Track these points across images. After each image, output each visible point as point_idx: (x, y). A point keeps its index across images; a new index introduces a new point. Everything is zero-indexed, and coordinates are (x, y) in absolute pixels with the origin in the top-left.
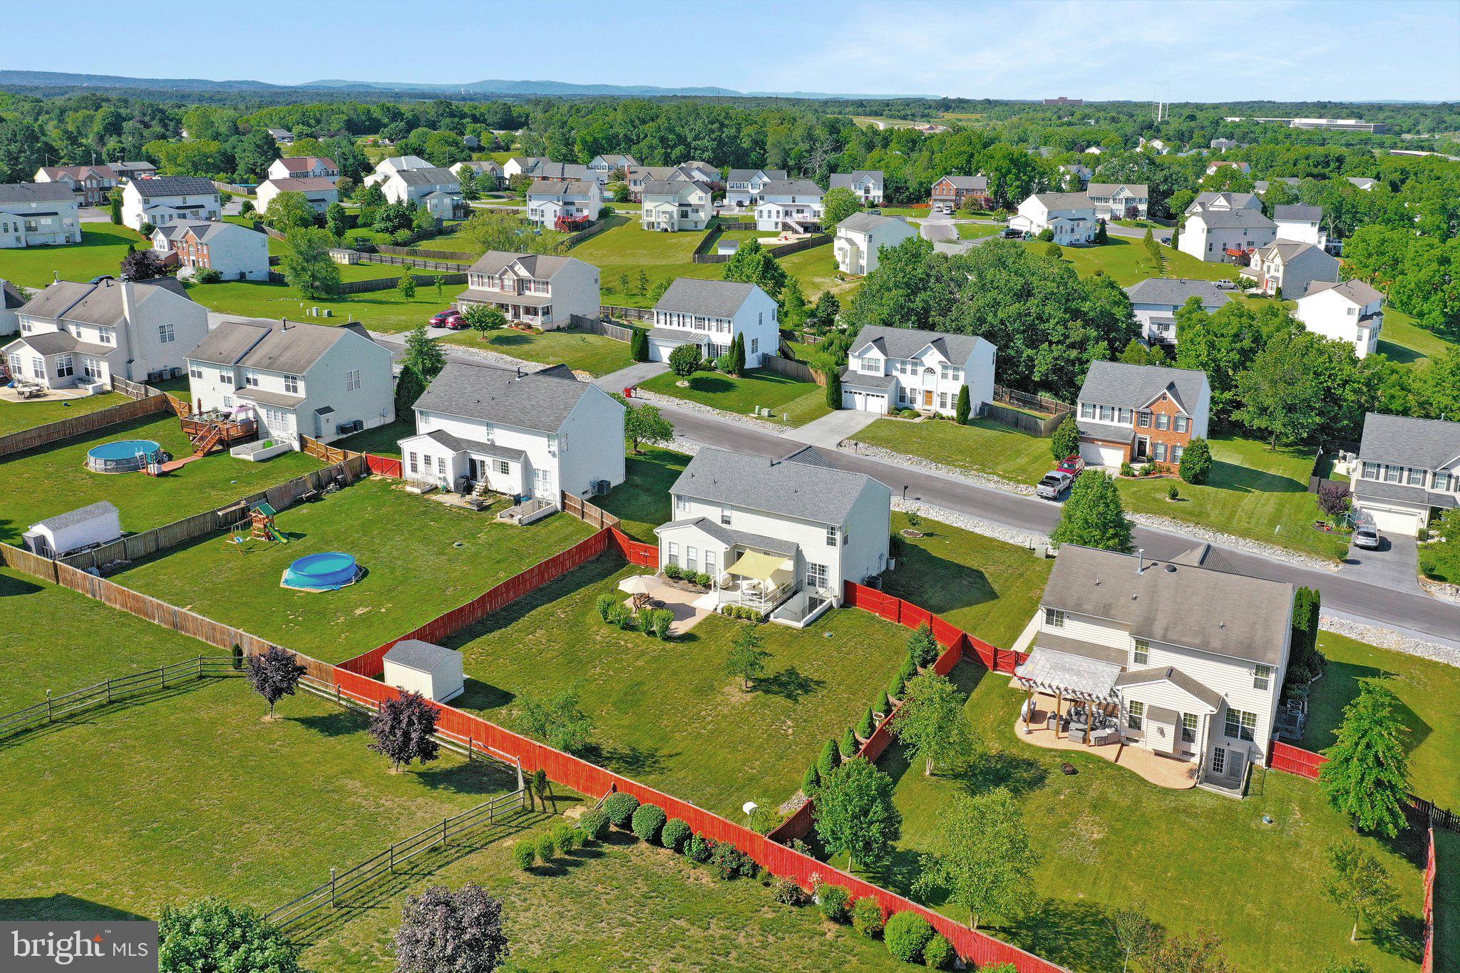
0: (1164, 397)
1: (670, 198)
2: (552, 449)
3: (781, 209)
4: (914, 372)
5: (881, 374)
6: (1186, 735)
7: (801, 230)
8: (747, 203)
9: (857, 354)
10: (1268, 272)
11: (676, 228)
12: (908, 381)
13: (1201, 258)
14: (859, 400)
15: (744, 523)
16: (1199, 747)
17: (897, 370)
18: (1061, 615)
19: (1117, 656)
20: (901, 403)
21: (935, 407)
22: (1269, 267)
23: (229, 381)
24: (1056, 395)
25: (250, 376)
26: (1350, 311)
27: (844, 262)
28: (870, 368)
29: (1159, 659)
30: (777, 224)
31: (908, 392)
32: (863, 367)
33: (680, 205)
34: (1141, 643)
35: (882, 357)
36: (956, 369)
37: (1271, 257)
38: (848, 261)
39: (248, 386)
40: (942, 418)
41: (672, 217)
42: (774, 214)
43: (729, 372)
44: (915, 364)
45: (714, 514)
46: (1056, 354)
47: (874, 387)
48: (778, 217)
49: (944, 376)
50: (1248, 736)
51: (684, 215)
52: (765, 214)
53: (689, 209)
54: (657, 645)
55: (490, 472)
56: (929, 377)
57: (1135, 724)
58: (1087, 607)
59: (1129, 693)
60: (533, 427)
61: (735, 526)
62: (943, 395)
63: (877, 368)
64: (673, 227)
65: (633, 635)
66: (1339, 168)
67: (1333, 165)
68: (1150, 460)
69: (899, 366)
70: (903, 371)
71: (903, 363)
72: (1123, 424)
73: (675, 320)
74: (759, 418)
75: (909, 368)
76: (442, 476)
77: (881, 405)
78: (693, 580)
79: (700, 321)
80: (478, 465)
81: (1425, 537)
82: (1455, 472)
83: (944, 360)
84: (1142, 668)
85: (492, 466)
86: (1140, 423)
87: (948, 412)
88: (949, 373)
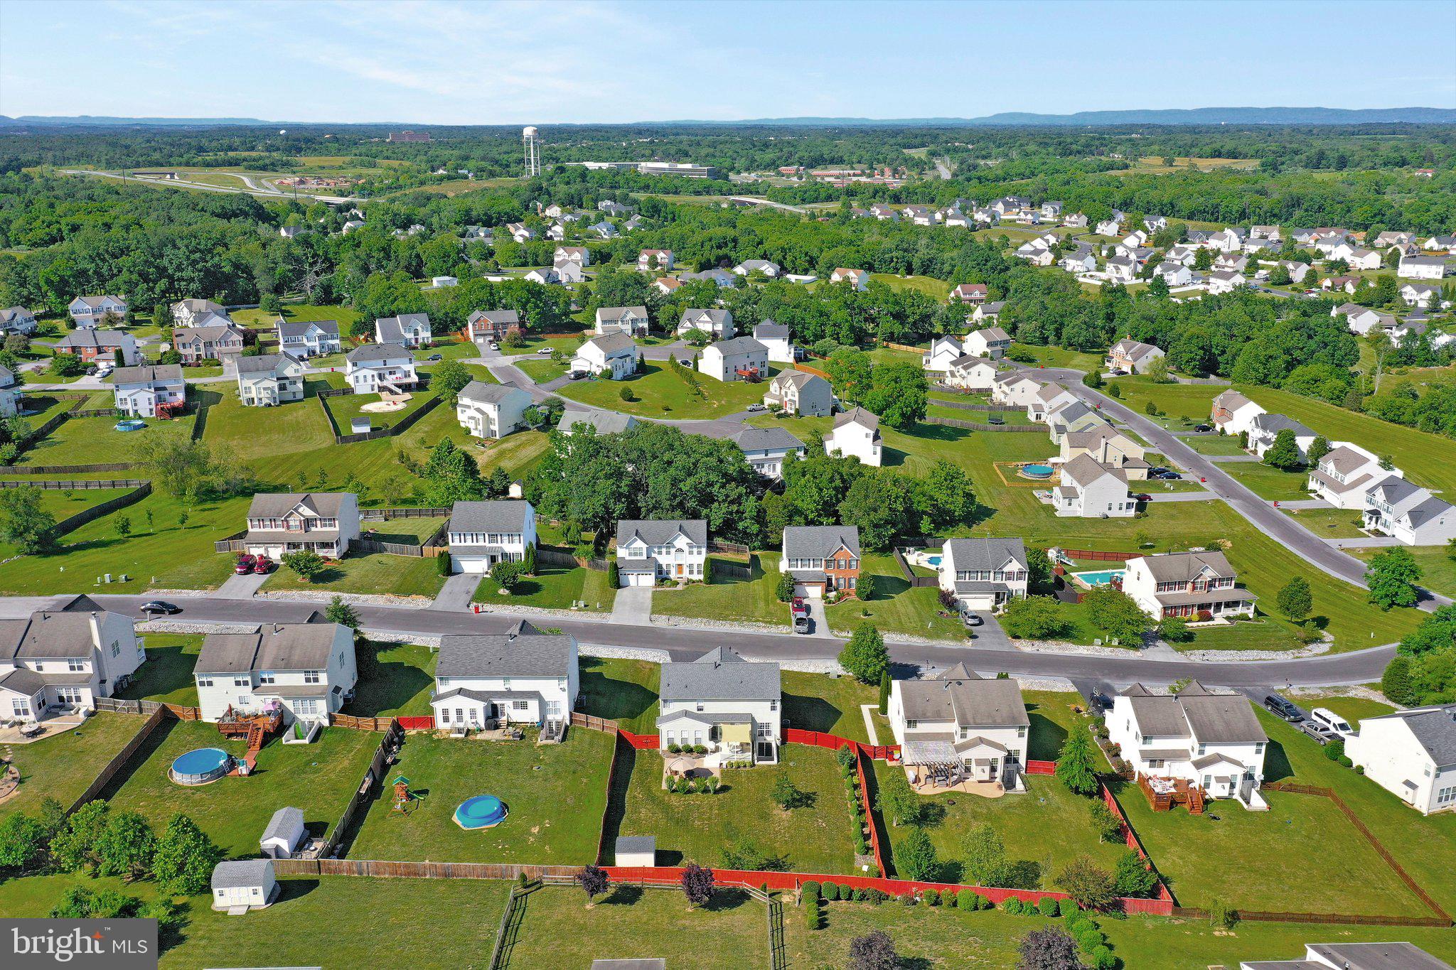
0: (841, 549)
1: (267, 374)
2: (562, 686)
3: (375, 373)
4: (668, 553)
5: (644, 557)
6: (993, 769)
7: (400, 391)
8: (305, 356)
9: (625, 546)
10: (786, 396)
11: (278, 402)
12: (664, 559)
13: (721, 379)
14: (632, 579)
15: (711, 708)
16: (999, 774)
17: (655, 553)
18: (915, 722)
19: (949, 737)
20: (662, 577)
21: (686, 574)
22: (786, 393)
23: (246, 683)
24: (726, 538)
25: (265, 676)
26: (867, 435)
27: (476, 429)
28: (635, 554)
29: (972, 734)
30: (373, 386)
31: (664, 567)
32: (630, 554)
33: (278, 379)
34: (964, 728)
35: (644, 546)
36: (698, 547)
37: (787, 385)
38: (480, 427)
39: (263, 685)
40: (694, 582)
41: (273, 392)
42: (369, 379)
43: (526, 573)
44: (669, 547)
45: (692, 707)
46: (724, 510)
47: (641, 567)
48: (373, 380)
49: (691, 553)
50: (1016, 761)
51: (282, 388)
52: (361, 379)
53: (287, 382)
54: (712, 798)
55: (507, 710)
56: (679, 554)
57: (968, 770)
58: (928, 714)
59: (964, 755)
60: (546, 674)
61: (705, 711)
62: (691, 566)
63: (641, 554)
64: (275, 402)
65: (694, 796)
66: (735, 247)
67: (730, 245)
68: (836, 590)
69: (656, 550)
70: (660, 553)
71: (659, 548)
72: (816, 569)
73: (469, 538)
74: (580, 610)
75: (664, 550)
76: (474, 720)
77: (649, 580)
78: (690, 751)
79: (493, 537)
80: (499, 707)
81: (995, 610)
82: (1005, 570)
83: (690, 541)
84: (964, 740)
85: (512, 706)
86: (827, 567)
87: (695, 577)
88: (695, 550)
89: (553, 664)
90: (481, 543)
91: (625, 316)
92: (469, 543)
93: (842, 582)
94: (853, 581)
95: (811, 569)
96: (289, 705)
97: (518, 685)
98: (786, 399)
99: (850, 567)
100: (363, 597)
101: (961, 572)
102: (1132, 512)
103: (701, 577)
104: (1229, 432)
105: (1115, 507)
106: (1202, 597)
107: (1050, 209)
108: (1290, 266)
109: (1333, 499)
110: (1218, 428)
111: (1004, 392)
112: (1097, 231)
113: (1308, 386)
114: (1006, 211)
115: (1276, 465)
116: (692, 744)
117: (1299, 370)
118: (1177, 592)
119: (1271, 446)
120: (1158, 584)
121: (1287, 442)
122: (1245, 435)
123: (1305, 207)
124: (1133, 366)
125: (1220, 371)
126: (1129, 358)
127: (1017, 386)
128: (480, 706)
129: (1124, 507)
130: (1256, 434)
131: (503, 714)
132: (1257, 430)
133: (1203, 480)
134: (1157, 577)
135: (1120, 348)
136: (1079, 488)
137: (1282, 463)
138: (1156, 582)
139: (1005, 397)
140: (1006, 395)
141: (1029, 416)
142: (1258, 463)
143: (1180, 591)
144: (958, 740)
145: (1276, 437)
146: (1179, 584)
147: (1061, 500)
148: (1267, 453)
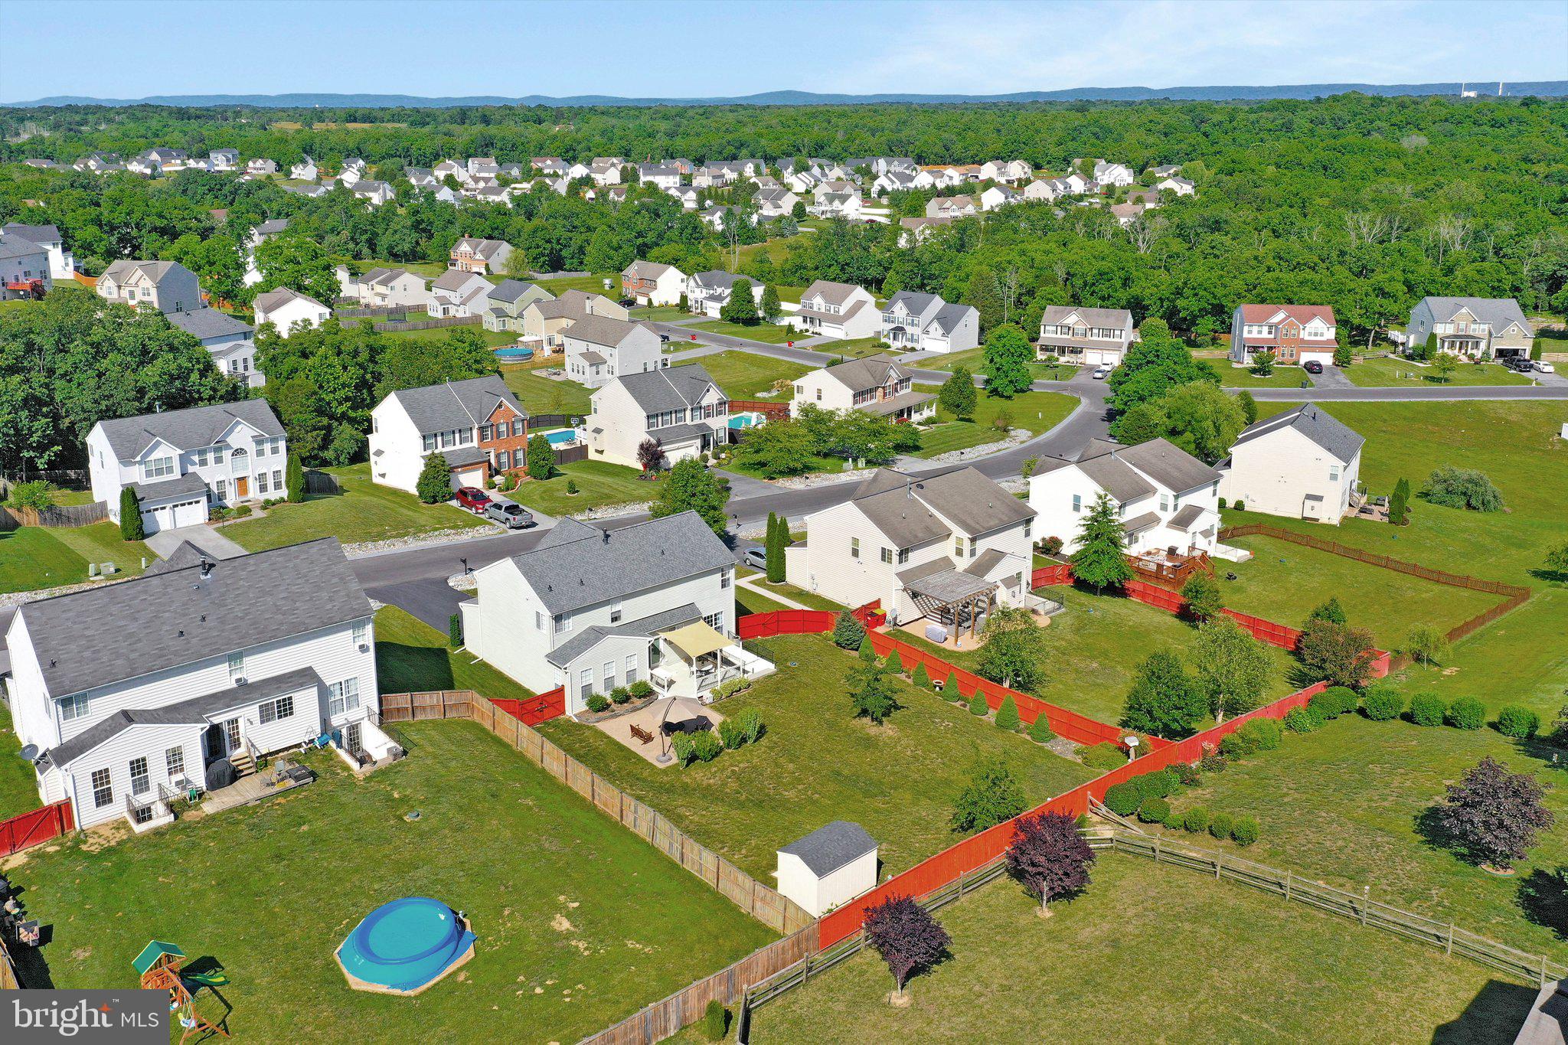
2: (362, 640)
4: (219, 460)
5: (176, 475)
9: (138, 459)
12: (211, 474)
14: (164, 517)
16: (1023, 596)
17: (193, 463)
18: (907, 552)
19: (946, 563)
20: (216, 504)
21: (256, 493)
28: (159, 472)
29: (982, 546)
31: (214, 488)
32: (149, 474)
34: (973, 541)
35: (175, 453)
36: (274, 440)
37: (133, 281)
40: (274, 504)
44: (218, 450)
45: (600, 617)
47: (176, 494)
49: (260, 453)
55: (253, 729)
56: (239, 458)
58: (920, 536)
59: (992, 578)
61: (624, 620)
62: (262, 477)
63: (170, 470)
68: (498, 473)
69: (196, 458)
70: (203, 463)
71: (201, 453)
72: (465, 445)
75: (210, 457)
76: (179, 777)
77: (198, 513)
78: (622, 698)
80: (225, 728)
82: (704, 403)
83: (256, 432)
84: (974, 559)
85: (257, 718)
86: (482, 437)
87: (273, 494)
88: (267, 447)
89: (331, 599)
93: (504, 459)
94: (520, 455)
95: (458, 447)
97: (259, 667)
99: (514, 433)
101: (652, 417)
103: (284, 493)
104: (656, 303)
106: (895, 404)
107: (220, 157)
110: (642, 301)
112: (293, 177)
114: (163, 162)
116: (621, 683)
119: (728, 300)
120: (854, 396)
121: (742, 294)
122: (684, 298)
123: (499, 145)
124: (487, 266)
125: (567, 267)
126: (479, 256)
127: (397, 283)
128: (191, 738)
130: (697, 295)
131: (236, 744)
132: (697, 291)
133: (694, 338)
134: (851, 386)
135: (465, 247)
137: (743, 315)
138: (852, 392)
139: (383, 300)
140: (384, 297)
141: (430, 313)
142: (713, 323)
143: (874, 401)
144: (963, 563)
145: (728, 291)
146: (871, 391)
147: (587, 369)
148: (723, 310)
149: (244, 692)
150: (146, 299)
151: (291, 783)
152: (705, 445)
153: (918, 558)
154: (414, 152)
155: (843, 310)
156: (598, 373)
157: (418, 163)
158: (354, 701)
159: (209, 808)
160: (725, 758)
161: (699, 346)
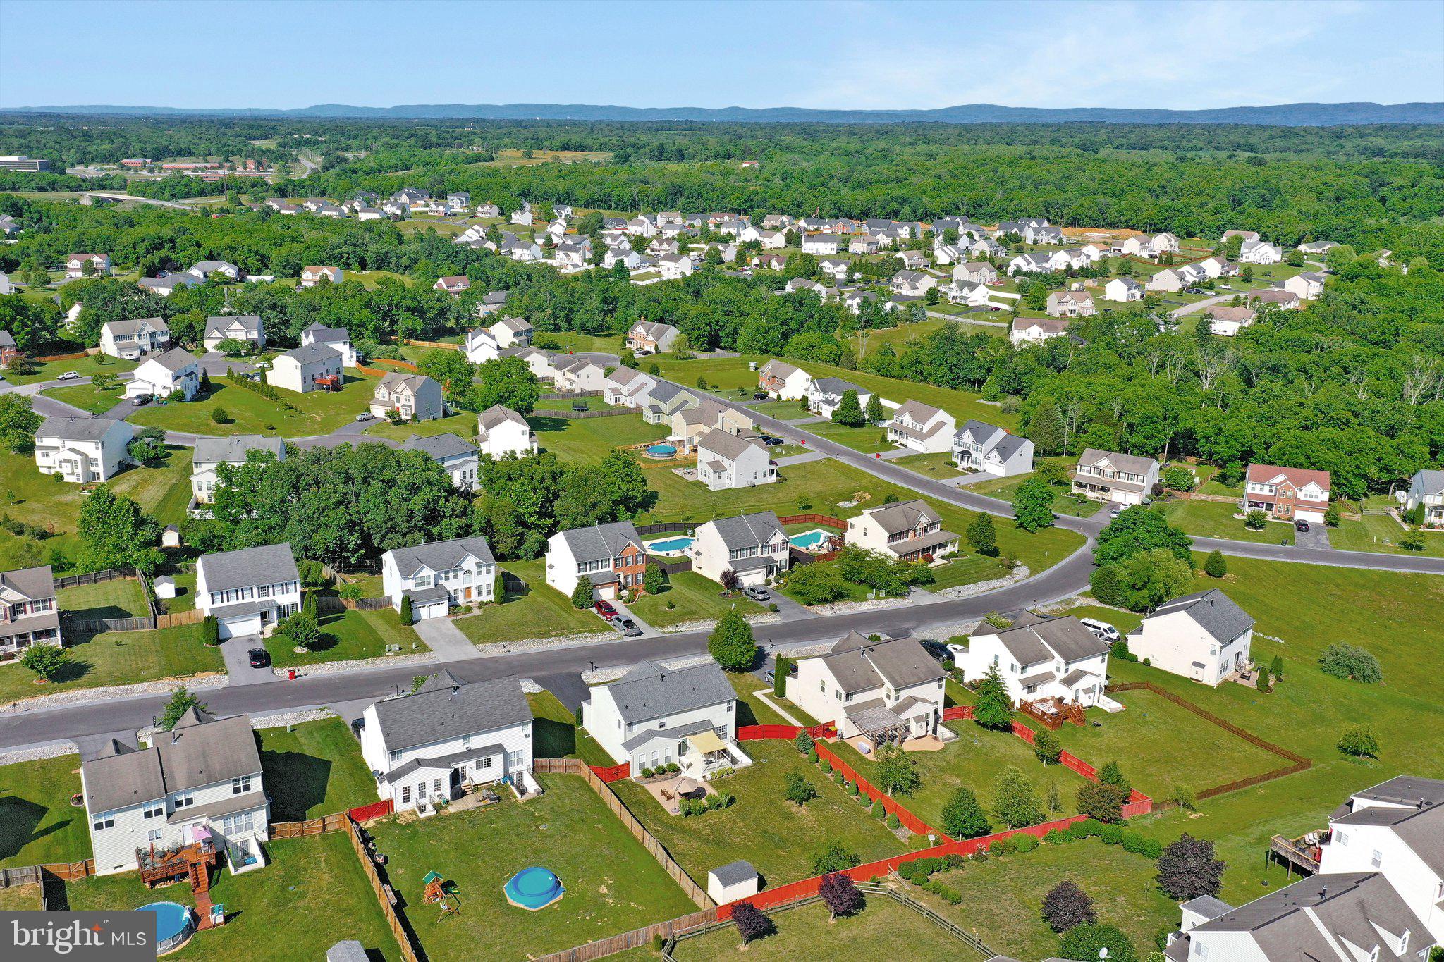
0: (629, 545)
2: (525, 732)
4: (456, 577)
5: (432, 585)
6: (927, 724)
9: (412, 575)
10: (399, 401)
12: (452, 585)
16: (930, 727)
17: (442, 579)
18: (852, 694)
19: (880, 702)
20: (453, 604)
21: (476, 597)
22: (398, 398)
23: (159, 812)
25: (182, 798)
26: (523, 433)
28: (423, 584)
29: (904, 694)
31: (453, 594)
32: (417, 585)
34: (898, 691)
35: (433, 573)
36: (489, 565)
39: (178, 809)
40: (487, 604)
44: (456, 571)
45: (654, 725)
47: (432, 597)
49: (480, 573)
56: (468, 576)
58: (863, 685)
61: (670, 726)
62: (480, 587)
63: (429, 583)
68: (625, 588)
69: (443, 576)
70: (447, 578)
71: (447, 572)
72: (604, 570)
73: (233, 595)
74: (397, 654)
75: (451, 575)
76: (439, 792)
77: (442, 610)
78: (662, 771)
79: (263, 590)
80: (460, 770)
81: (768, 582)
82: (771, 543)
83: (478, 560)
84: (898, 702)
85: (474, 766)
86: (616, 565)
87: (486, 598)
88: (484, 569)
89: (512, 710)
90: (248, 599)
91: (143, 329)
92: (233, 602)
93: (629, 579)
94: (640, 577)
95: (600, 570)
96: (219, 827)
97: (478, 742)
98: (397, 405)
99: (637, 562)
100: (138, 687)
101: (734, 551)
102: (773, 478)
103: (492, 597)
104: (784, 398)
105: (760, 475)
106: (923, 542)
107: (456, 200)
108: (720, 247)
109: (915, 446)
110: (773, 395)
111: (568, 379)
112: (513, 221)
113: (807, 352)
114: (411, 202)
115: (843, 423)
116: (662, 763)
117: (795, 339)
118: (902, 541)
119: (838, 406)
120: (890, 537)
121: (850, 401)
122: (805, 399)
123: (687, 194)
124: (656, 346)
125: (723, 345)
126: (651, 338)
127: (583, 372)
128: (445, 775)
129: (767, 473)
130: (815, 397)
131: (464, 777)
132: (816, 394)
133: (803, 443)
134: (887, 530)
135: (640, 330)
136: (726, 462)
137: (849, 420)
138: (888, 534)
139: (572, 384)
140: (572, 382)
141: (605, 400)
142: (825, 424)
143: (906, 540)
144: (890, 704)
145: (839, 398)
146: (904, 533)
147: (712, 475)
148: (834, 413)
149: (469, 754)
150: (407, 403)
151: (489, 802)
152: (770, 572)
153: (858, 699)
154: (615, 199)
155: (926, 428)
156: (719, 478)
157: (617, 207)
158: (521, 761)
159: (452, 809)
160: (707, 815)
161: (807, 451)
